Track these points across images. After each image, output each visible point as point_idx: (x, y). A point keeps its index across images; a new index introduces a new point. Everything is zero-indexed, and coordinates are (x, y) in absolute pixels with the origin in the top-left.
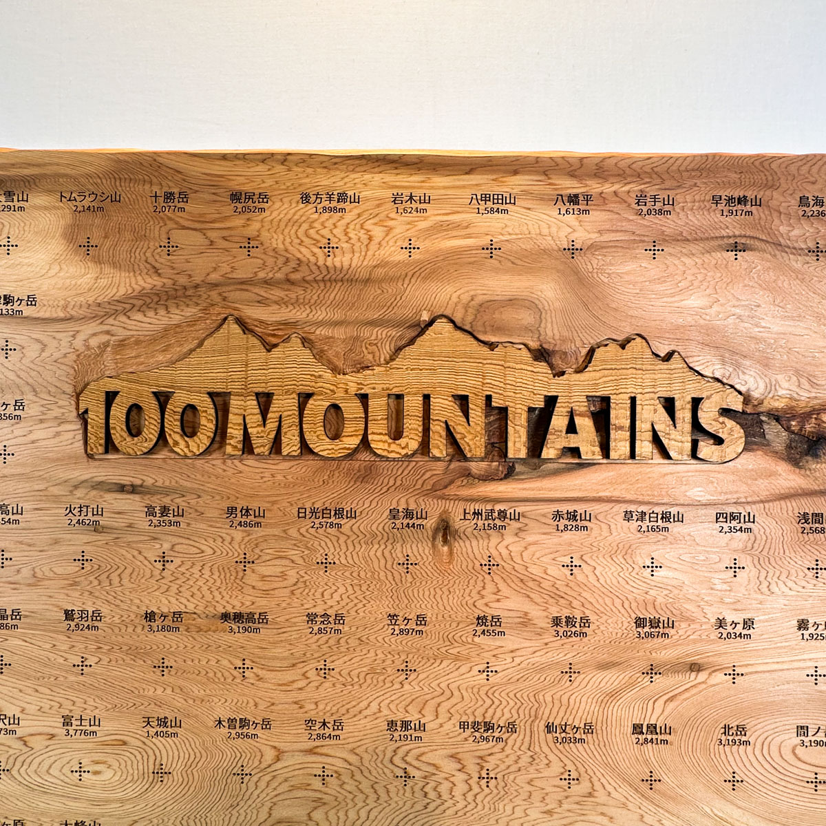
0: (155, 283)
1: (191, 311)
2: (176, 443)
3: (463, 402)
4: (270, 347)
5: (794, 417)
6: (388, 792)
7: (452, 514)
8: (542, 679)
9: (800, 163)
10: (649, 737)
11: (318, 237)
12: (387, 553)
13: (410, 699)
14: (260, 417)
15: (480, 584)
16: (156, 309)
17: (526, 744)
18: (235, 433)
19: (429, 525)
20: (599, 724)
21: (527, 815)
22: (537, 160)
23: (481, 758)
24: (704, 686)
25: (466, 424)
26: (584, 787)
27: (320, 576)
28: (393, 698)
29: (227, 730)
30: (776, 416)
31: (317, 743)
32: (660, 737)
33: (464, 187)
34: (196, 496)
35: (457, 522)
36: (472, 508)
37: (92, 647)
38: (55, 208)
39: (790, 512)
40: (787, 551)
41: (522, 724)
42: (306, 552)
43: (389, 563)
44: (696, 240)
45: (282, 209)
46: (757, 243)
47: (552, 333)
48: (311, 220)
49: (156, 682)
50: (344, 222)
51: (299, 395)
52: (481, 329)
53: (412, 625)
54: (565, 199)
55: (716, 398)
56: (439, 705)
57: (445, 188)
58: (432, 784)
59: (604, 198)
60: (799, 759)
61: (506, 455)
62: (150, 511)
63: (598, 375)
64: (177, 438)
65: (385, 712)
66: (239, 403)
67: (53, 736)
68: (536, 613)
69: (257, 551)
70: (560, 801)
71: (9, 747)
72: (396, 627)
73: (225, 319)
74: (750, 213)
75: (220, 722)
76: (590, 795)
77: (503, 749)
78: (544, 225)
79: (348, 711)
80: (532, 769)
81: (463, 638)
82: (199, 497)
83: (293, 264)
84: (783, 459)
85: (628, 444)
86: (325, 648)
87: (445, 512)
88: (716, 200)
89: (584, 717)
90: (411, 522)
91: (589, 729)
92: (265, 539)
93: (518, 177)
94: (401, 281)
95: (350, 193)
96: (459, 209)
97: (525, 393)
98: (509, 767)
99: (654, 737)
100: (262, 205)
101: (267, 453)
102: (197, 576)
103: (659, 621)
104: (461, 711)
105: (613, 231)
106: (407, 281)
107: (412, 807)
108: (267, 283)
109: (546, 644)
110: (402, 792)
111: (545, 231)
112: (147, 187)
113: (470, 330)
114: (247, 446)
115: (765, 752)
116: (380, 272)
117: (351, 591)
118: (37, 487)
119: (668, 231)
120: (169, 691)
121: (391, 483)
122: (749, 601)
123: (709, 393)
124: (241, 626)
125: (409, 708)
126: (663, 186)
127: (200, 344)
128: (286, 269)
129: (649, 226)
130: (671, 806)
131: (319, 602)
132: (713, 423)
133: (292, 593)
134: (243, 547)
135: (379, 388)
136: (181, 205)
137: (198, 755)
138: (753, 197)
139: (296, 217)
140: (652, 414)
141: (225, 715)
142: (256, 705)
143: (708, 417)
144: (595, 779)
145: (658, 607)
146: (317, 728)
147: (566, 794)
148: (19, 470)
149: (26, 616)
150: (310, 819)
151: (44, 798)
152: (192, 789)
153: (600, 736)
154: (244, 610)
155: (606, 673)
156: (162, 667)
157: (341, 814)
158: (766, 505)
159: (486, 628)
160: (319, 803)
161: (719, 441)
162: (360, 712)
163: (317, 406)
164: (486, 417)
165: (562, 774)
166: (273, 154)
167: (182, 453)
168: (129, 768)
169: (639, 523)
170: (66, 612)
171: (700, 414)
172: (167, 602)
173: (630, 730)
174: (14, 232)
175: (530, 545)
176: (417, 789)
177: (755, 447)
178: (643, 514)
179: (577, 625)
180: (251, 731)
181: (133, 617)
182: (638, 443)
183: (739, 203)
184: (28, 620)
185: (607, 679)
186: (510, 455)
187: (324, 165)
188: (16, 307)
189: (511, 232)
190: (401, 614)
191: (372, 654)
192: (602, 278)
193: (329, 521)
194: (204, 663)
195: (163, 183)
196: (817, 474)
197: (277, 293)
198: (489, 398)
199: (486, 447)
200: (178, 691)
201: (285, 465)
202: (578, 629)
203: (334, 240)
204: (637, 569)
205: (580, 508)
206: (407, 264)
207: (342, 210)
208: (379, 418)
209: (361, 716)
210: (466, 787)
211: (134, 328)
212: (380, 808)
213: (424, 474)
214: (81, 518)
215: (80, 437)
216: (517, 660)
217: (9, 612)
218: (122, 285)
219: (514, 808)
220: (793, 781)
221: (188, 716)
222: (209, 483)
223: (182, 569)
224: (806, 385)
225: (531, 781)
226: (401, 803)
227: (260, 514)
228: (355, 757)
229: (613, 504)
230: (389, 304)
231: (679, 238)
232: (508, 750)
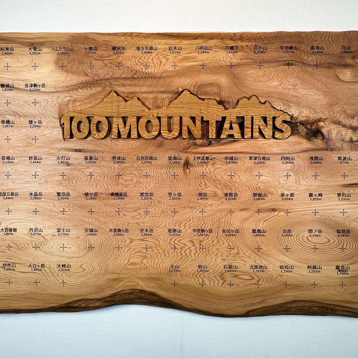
0: (86, 79)
1: (99, 89)
2: (95, 134)
3: (193, 119)
4: (126, 101)
5: (308, 124)
6: (169, 253)
7: (190, 158)
8: (221, 214)
9: (312, 34)
10: (258, 234)
11: (143, 62)
12: (168, 172)
13: (176, 222)
14: (123, 125)
15: (200, 182)
16: (87, 88)
17: (216, 237)
18: (115, 130)
19: (182, 162)
20: (241, 230)
21: (216, 261)
22: (219, 34)
23: (200, 241)
24: (277, 216)
25: (195, 127)
26: (236, 251)
27: (144, 180)
28: (170, 221)
29: (113, 233)
30: (302, 123)
31: (144, 237)
32: (261, 234)
33: (193, 44)
34: (102, 153)
35: (191, 160)
36: (197, 156)
37: (67, 205)
38: (51, 53)
39: (307, 157)
40: (306, 170)
41: (214, 230)
42: (140, 172)
43: (169, 175)
44: (275, 62)
45: (130, 53)
46: (296, 63)
47: (225, 95)
48: (140, 56)
49: (89, 217)
50: (152, 57)
51: (137, 117)
52: (199, 94)
53: (176, 196)
54: (229, 48)
55: (281, 117)
56: (186, 223)
57: (187, 44)
58: (184, 250)
59: (243, 48)
60: (309, 241)
61: (208, 138)
62: (86, 158)
63: (240, 109)
64: (95, 132)
65: (167, 226)
66: (116, 120)
67: (54, 236)
68: (219, 192)
69: (123, 171)
70: (227, 256)
71: (39, 239)
72: (171, 197)
73: (111, 91)
74: (293, 52)
75: (111, 230)
76: (238, 254)
77: (208, 238)
78: (221, 57)
79: (155, 226)
80: (218, 245)
81: (194, 201)
82: (103, 153)
83: (134, 72)
84: (304, 138)
85: (250, 133)
86: (147, 204)
87: (188, 157)
88: (282, 48)
89: (236, 227)
90: (176, 161)
91: (237, 231)
92: (126, 167)
93: (213, 40)
94: (172, 77)
95: (154, 47)
96: (192, 52)
97: (215, 116)
98: (210, 244)
99: (260, 234)
100: (123, 51)
101: (126, 138)
102: (103, 180)
103: (261, 194)
104: (194, 226)
105: (245, 59)
106: (174, 77)
107: (177, 258)
108: (125, 78)
109: (223, 202)
110: (173, 253)
111: (222, 59)
112: (83, 45)
113: (196, 94)
114: (119, 136)
115: (298, 238)
116: (164, 74)
117: (155, 185)
118: (46, 150)
119: (265, 59)
120: (93, 220)
121: (169, 148)
122: (292, 187)
123: (279, 115)
124: (118, 197)
125: (176, 225)
126: (263, 43)
127: (103, 100)
128: (131, 74)
129: (258, 57)
130: (265, 257)
131: (144, 189)
132: (280, 125)
133: (135, 186)
134: (118, 170)
135: (164, 114)
136: (95, 51)
137: (104, 241)
138: (295, 46)
139: (135, 55)
140: (259, 122)
141: (113, 228)
142: (123, 224)
143: (278, 123)
144: (239, 248)
145: (261, 189)
146: (144, 232)
147: (229, 253)
148: (40, 145)
149: (44, 195)
150: (142, 263)
151: (51, 256)
152: (102, 253)
153: (241, 234)
154: (119, 192)
155: (243, 212)
156: (91, 212)
157: (153, 261)
158: (299, 154)
159: (202, 197)
160: (145, 257)
161: (282, 131)
162: (159, 226)
163: (143, 121)
164: (201, 125)
165: (228, 247)
166: (127, 33)
167: (97, 138)
168: (80, 246)
169: (255, 160)
170: (58, 193)
171: (276, 122)
172: (92, 189)
173: (251, 231)
174: (37, 62)
175: (217, 168)
176: (178, 252)
177: (295, 134)
178: (256, 157)
179: (233, 196)
180: (122, 233)
181: (81, 194)
182: (254, 133)
183: (290, 49)
184: (44, 196)
185: (243, 214)
186: (210, 137)
187: (145, 37)
188: (38, 88)
189: (210, 60)
190: (173, 193)
191: (163, 206)
192: (242, 75)
193: (148, 161)
194: (105, 210)
195: (89, 44)
196: (316, 143)
197: (128, 82)
198: (202, 118)
199: (202, 135)
200: (97, 220)
201: (132, 142)
202: (234, 197)
203: (148, 63)
204: (254, 176)
205: (234, 155)
206: (174, 71)
207: (151, 52)
208: (165, 125)
209: (159, 227)
210: (195, 251)
211: (79, 95)
212: (166, 259)
213: (180, 145)
214: (62, 161)
215: (61, 133)
216: (213, 208)
217: (38, 194)
218: (75, 80)
219: (212, 258)
220: (307, 248)
221: (100, 228)
222: (106, 148)
223: (98, 178)
224: (313, 112)
225: (218, 249)
226: (173, 257)
227: (124, 159)
228: (157, 241)
229: (245, 154)
230: (167, 86)
231: (269, 61)
232: (210, 239)
